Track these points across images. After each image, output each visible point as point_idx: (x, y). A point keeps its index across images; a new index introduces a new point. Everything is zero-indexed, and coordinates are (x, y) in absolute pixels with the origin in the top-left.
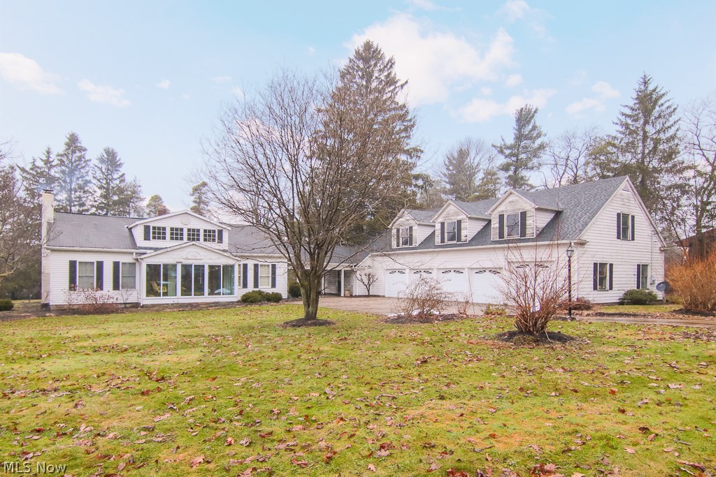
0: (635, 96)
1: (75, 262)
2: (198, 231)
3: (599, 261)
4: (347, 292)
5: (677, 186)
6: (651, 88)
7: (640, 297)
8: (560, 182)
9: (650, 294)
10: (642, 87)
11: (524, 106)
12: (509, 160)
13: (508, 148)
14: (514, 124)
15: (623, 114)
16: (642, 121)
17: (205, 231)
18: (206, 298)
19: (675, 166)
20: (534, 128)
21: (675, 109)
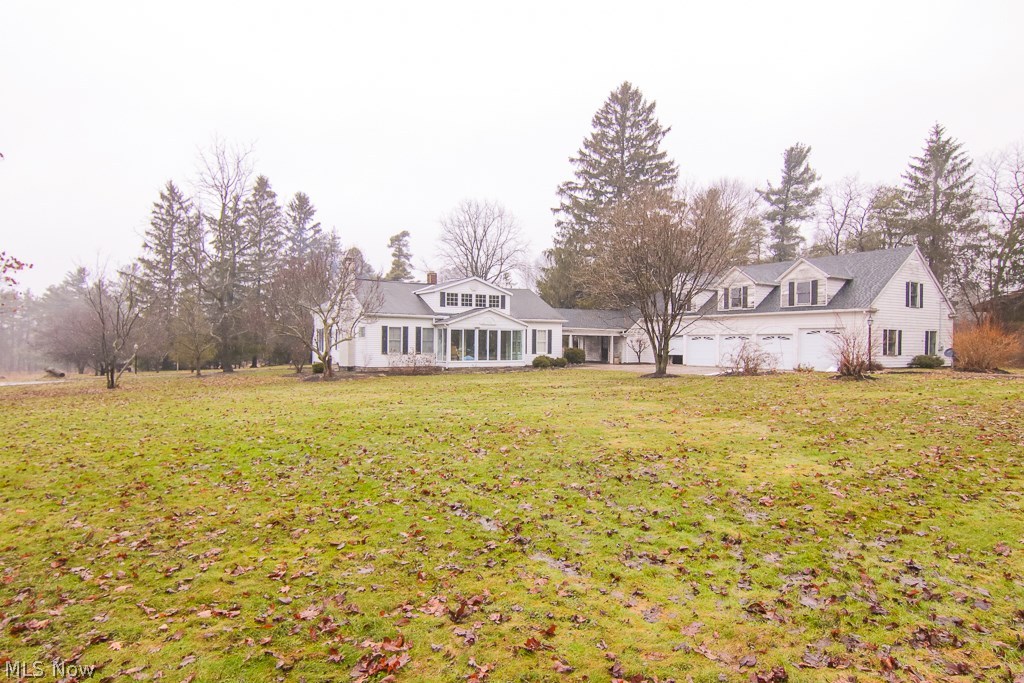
0: (926, 146)
1: (386, 327)
2: (485, 296)
3: (889, 328)
4: (616, 359)
5: (970, 247)
6: (944, 138)
7: (928, 362)
8: (838, 235)
9: (938, 359)
10: (934, 138)
11: (794, 145)
12: (775, 208)
13: (774, 193)
14: (782, 166)
15: (913, 167)
16: (933, 175)
17: (490, 297)
18: (499, 363)
19: (968, 225)
20: (807, 170)
21: (970, 164)
